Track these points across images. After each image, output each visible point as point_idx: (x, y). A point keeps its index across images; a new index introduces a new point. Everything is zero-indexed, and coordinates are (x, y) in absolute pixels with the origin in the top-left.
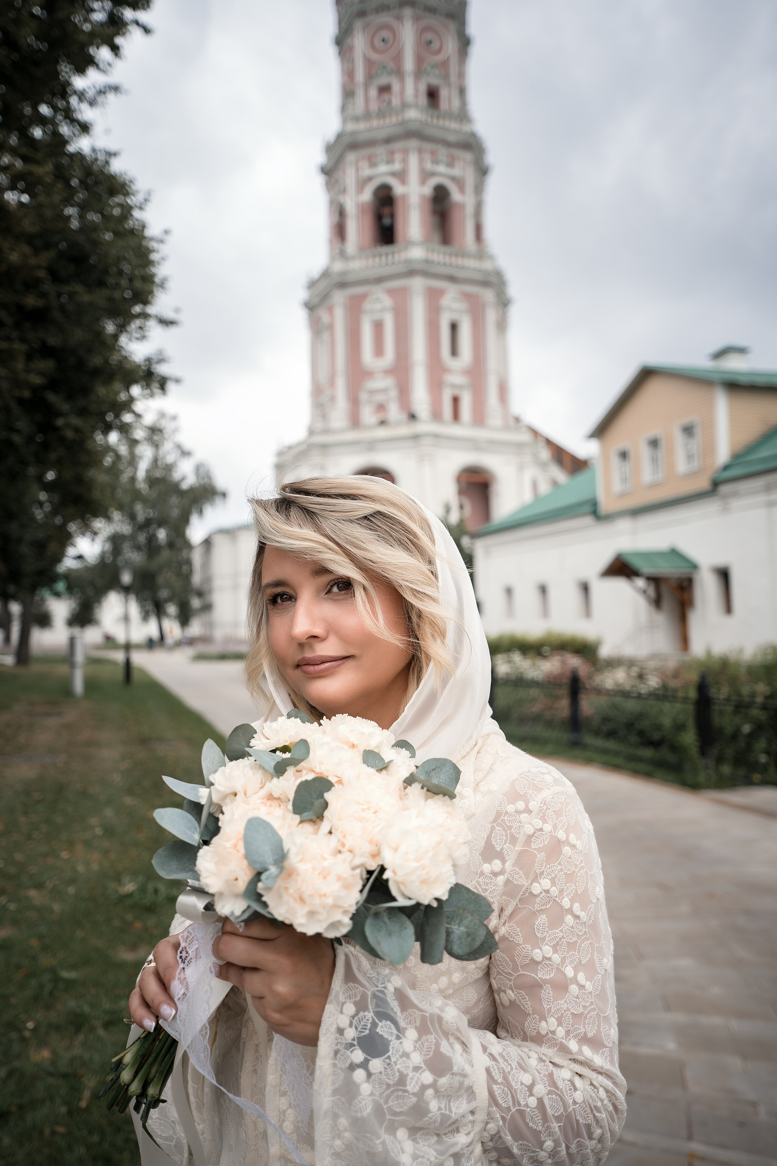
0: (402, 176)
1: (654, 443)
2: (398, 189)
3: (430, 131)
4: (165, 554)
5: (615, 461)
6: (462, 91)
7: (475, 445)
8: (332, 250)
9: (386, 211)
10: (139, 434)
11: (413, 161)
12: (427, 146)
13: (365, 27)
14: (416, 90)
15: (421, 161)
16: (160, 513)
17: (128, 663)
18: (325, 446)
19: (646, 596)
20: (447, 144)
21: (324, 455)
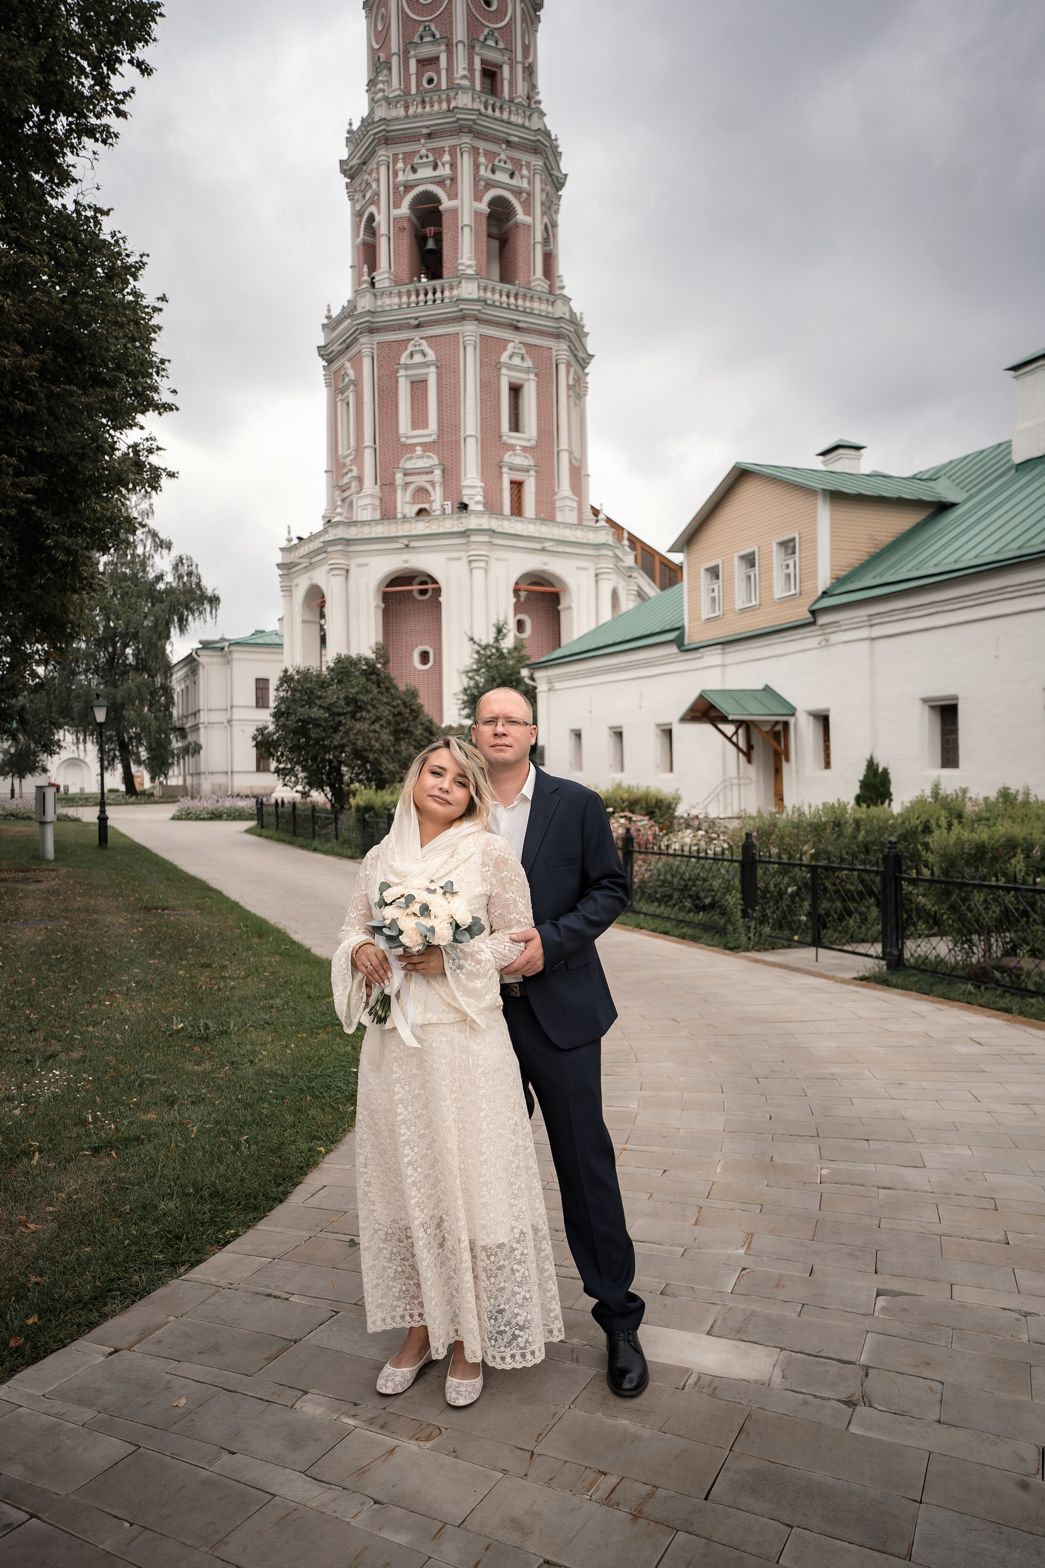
0: (452, 185)
1: (749, 560)
2: (446, 204)
3: (487, 125)
4: (135, 676)
5: (704, 578)
7: (542, 546)
9: (430, 230)
11: (465, 164)
12: (482, 145)
14: (471, 68)
15: (477, 166)
16: (128, 623)
17: (103, 819)
18: (348, 542)
19: (736, 745)
20: (508, 143)
21: (346, 554)
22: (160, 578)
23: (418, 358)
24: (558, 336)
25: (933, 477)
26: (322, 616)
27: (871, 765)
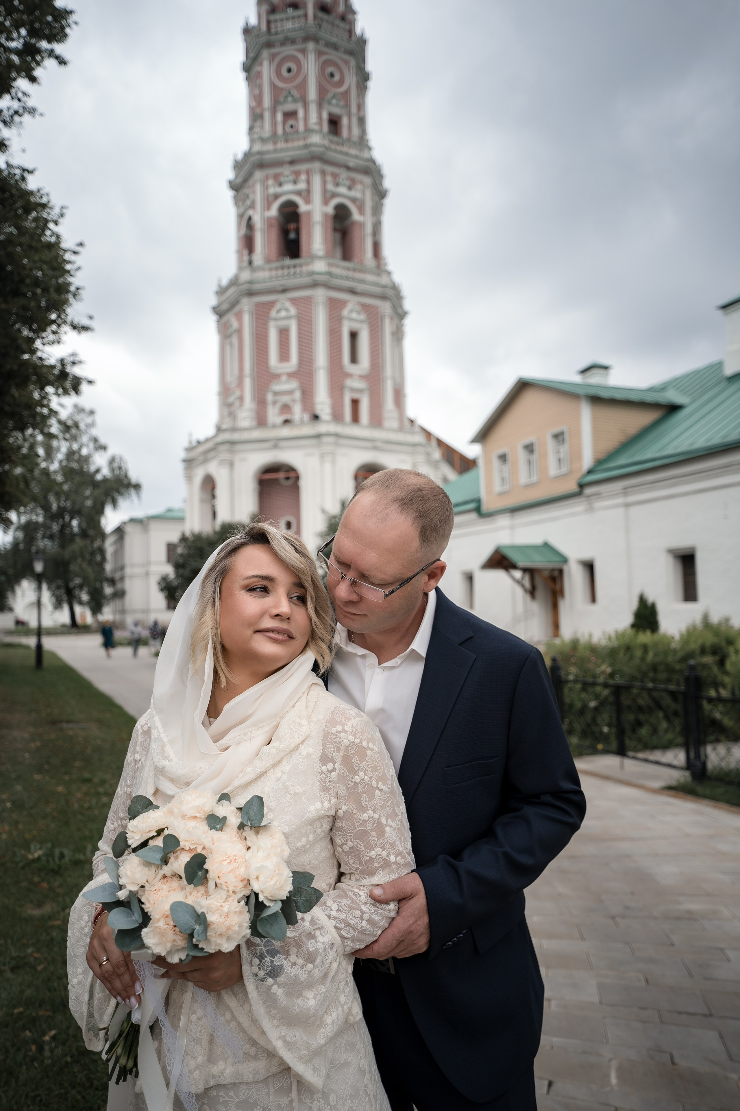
0: (307, 195)
1: (529, 448)
2: (303, 208)
3: (332, 155)
4: (79, 542)
5: (496, 463)
6: (362, 121)
7: (374, 445)
8: (240, 260)
9: (292, 226)
10: (55, 429)
11: (317, 181)
12: (329, 169)
13: (272, 57)
14: (320, 117)
15: (324, 183)
16: (74, 503)
17: (39, 647)
18: (233, 443)
19: (523, 586)
20: (348, 168)
21: (231, 451)
22: (98, 471)
23: (283, 314)
24: (384, 297)
25: (663, 388)
26: (213, 497)
27: (642, 600)
